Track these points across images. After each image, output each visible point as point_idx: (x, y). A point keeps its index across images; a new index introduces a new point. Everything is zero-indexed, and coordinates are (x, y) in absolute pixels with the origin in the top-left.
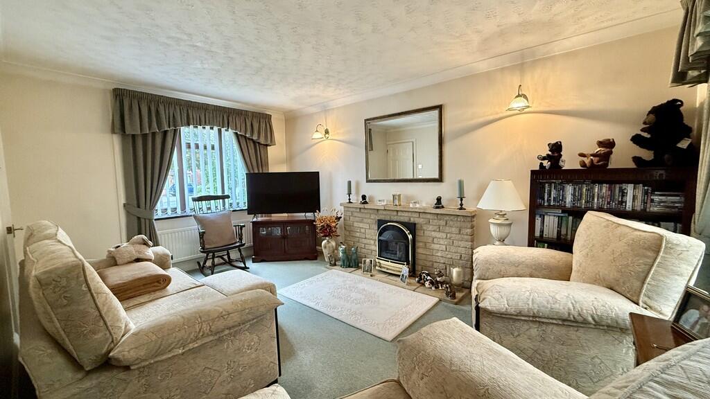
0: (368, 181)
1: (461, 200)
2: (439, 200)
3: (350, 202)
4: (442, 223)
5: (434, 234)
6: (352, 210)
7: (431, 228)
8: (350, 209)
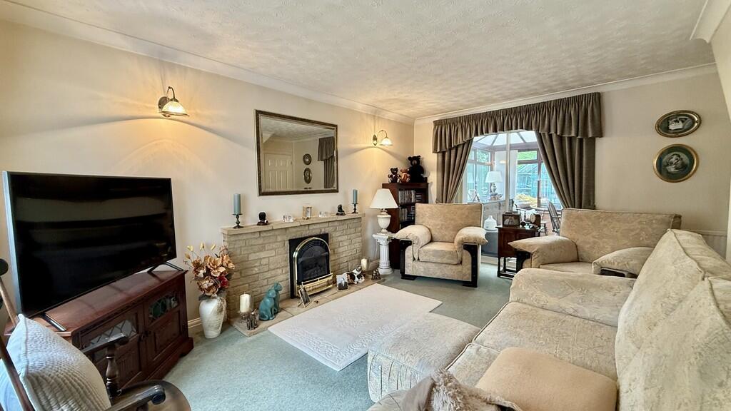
0: (262, 194)
1: (355, 206)
2: (340, 208)
3: (239, 227)
4: (345, 226)
5: (340, 239)
6: (245, 237)
7: (338, 234)
8: (240, 237)
